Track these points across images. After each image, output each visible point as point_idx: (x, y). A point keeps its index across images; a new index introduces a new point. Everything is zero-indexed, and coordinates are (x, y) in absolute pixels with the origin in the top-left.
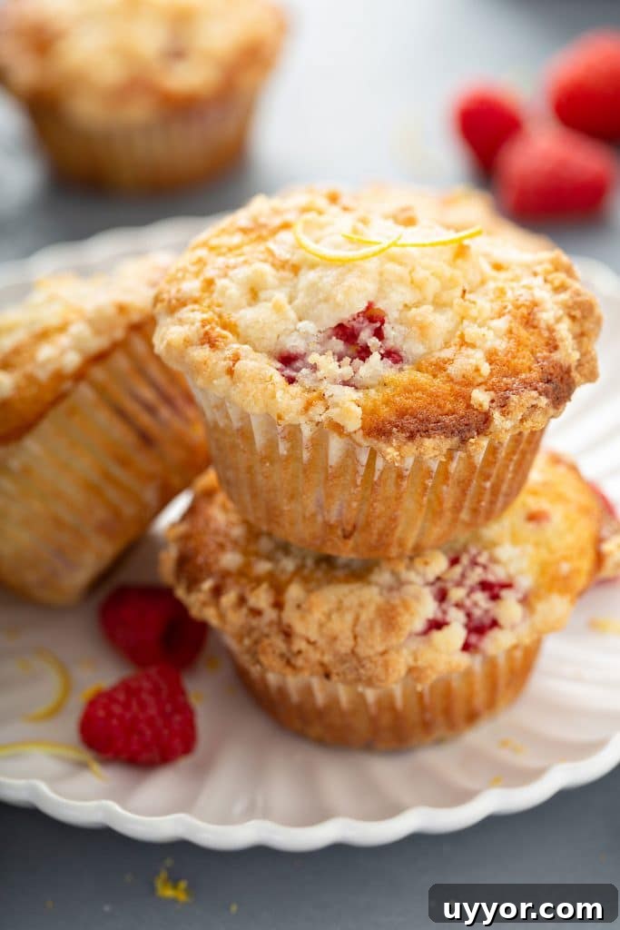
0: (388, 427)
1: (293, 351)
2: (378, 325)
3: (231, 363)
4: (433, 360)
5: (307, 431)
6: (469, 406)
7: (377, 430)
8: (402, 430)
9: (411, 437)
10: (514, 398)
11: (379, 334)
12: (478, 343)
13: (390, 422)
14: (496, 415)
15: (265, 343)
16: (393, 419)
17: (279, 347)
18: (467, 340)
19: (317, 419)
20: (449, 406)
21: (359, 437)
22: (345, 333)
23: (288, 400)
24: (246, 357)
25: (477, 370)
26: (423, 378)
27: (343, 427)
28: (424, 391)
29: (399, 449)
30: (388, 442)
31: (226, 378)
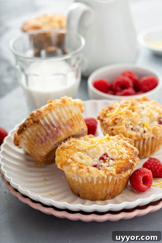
0: (121, 171)
1: (96, 164)
2: (106, 155)
3: (88, 170)
4: (119, 158)
5: (106, 177)
6: (130, 163)
7: (118, 172)
8: (123, 171)
9: (125, 171)
10: (135, 159)
11: (107, 156)
12: (124, 152)
13: (120, 170)
14: (134, 163)
15: (91, 165)
16: (120, 169)
17: (93, 165)
18: (122, 153)
19: (108, 174)
20: (127, 164)
21: (116, 175)
22: (102, 158)
23: (102, 173)
24: (90, 168)
25: (127, 157)
26: (120, 161)
27: (113, 174)
28: (122, 163)
29: (124, 174)
30: (121, 173)
31: (88, 173)
